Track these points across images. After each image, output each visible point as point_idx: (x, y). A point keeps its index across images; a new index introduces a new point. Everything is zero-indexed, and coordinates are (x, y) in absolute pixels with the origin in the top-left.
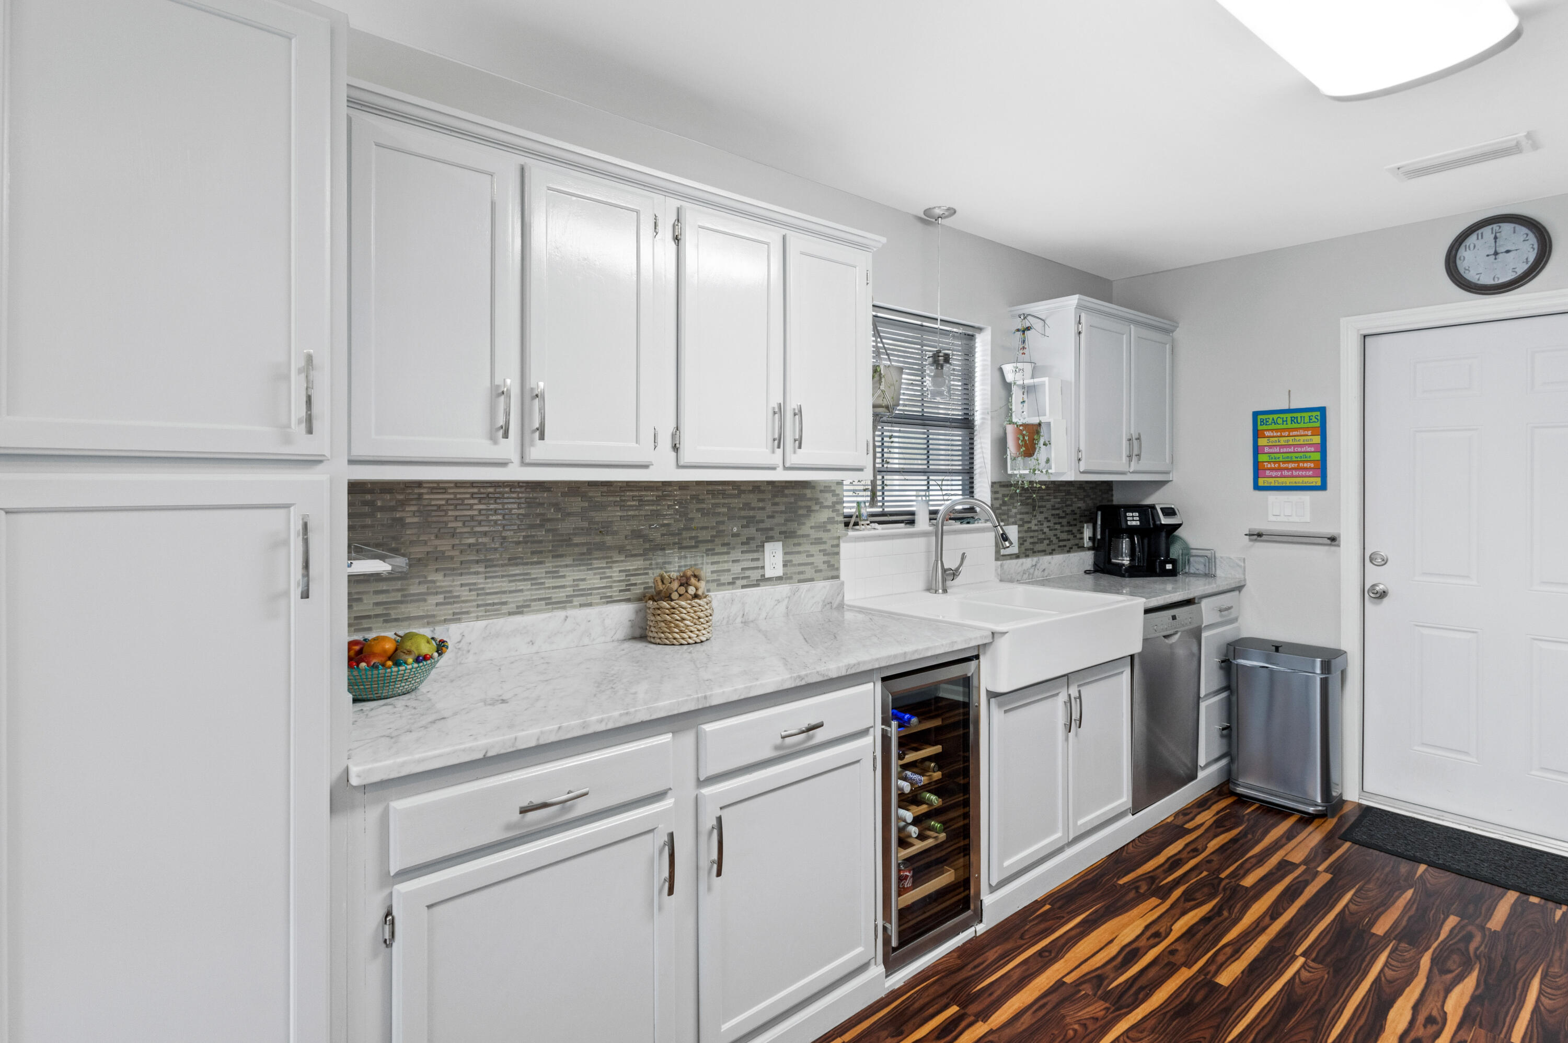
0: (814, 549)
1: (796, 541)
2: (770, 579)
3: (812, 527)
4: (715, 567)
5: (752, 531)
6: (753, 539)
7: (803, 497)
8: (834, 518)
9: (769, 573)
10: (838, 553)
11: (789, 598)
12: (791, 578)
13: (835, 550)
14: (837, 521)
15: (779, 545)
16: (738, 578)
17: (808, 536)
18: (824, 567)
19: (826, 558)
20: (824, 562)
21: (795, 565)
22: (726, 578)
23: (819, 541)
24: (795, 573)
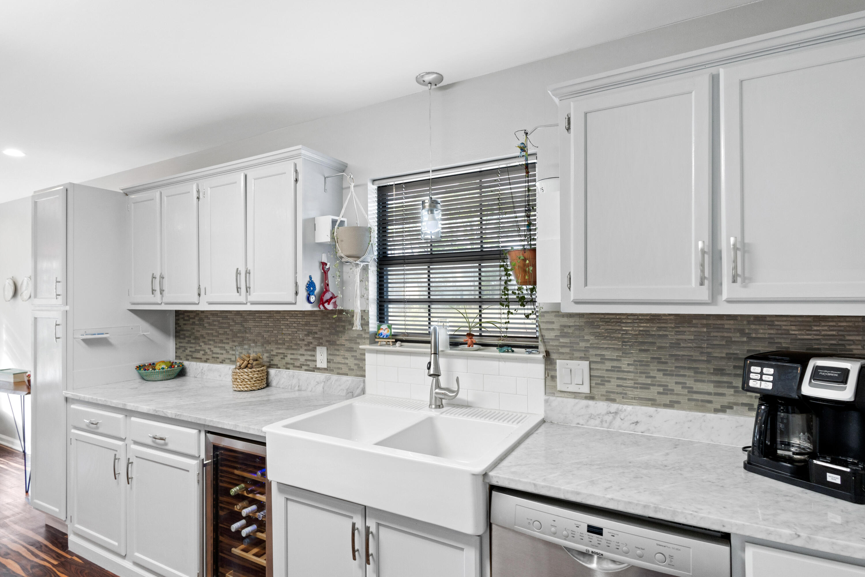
0: (348, 354)
1: (336, 347)
2: (319, 369)
3: (346, 340)
4: (292, 357)
5: (310, 339)
6: (311, 343)
7: (339, 320)
8: (362, 335)
9: (319, 365)
10: (364, 360)
11: (325, 382)
12: (332, 370)
13: (363, 357)
14: (364, 337)
15: (324, 349)
16: (304, 365)
17: (344, 345)
18: (355, 367)
19: (356, 362)
20: (356, 364)
21: (335, 363)
22: (297, 364)
23: (350, 350)
24: (335, 368)
